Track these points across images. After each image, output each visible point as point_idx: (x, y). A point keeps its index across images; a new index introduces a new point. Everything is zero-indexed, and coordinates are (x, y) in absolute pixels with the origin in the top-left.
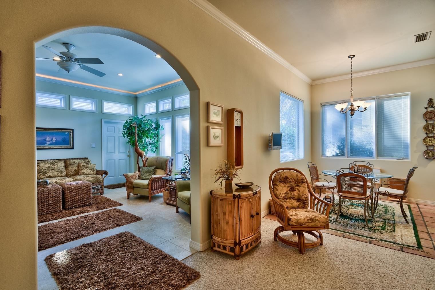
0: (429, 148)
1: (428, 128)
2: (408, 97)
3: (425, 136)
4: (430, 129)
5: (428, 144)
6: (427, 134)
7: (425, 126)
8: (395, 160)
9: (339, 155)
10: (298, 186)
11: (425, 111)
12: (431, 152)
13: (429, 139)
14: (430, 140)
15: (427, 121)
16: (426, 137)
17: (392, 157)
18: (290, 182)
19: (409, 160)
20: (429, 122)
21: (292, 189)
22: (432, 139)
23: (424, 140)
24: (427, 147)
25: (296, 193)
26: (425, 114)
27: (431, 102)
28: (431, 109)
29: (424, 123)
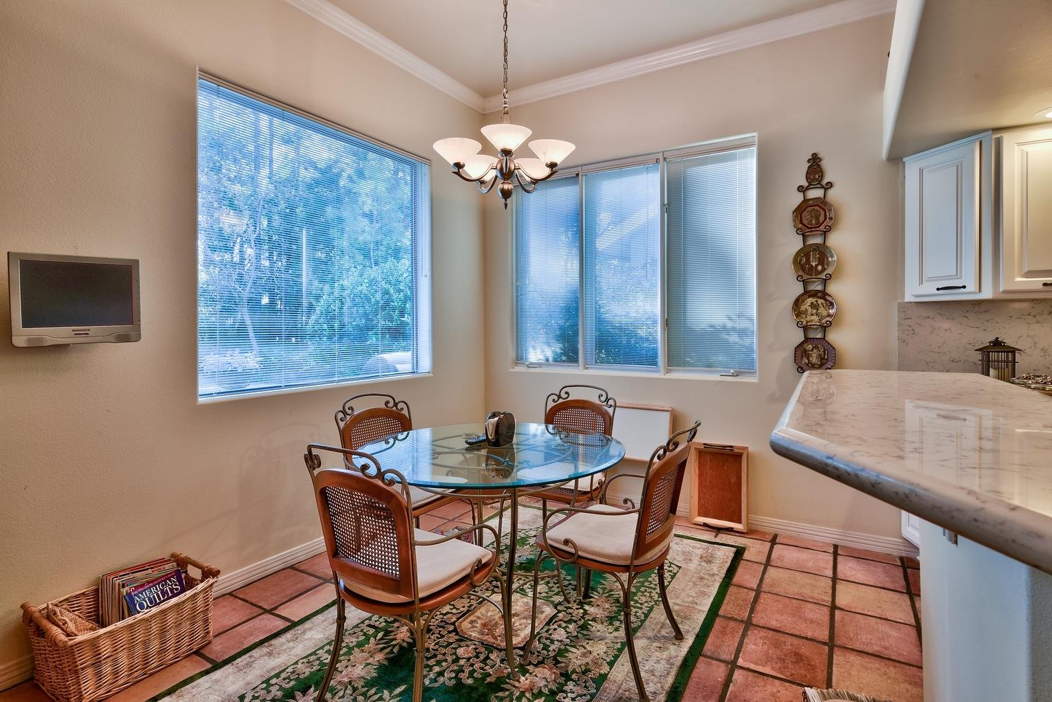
0: (812, 335)
1: (808, 261)
2: (752, 151)
3: (799, 289)
4: (814, 264)
5: (808, 319)
6: (805, 283)
7: (798, 254)
8: (716, 377)
9: (564, 358)
11: (799, 198)
12: (816, 347)
13: (810, 300)
14: (812, 305)
15: (805, 238)
16: (802, 295)
17: (709, 366)
19: (753, 380)
20: (812, 241)
22: (820, 301)
23: (798, 303)
24: (806, 329)
26: (799, 211)
27: (815, 168)
28: (815, 193)
29: (796, 244)
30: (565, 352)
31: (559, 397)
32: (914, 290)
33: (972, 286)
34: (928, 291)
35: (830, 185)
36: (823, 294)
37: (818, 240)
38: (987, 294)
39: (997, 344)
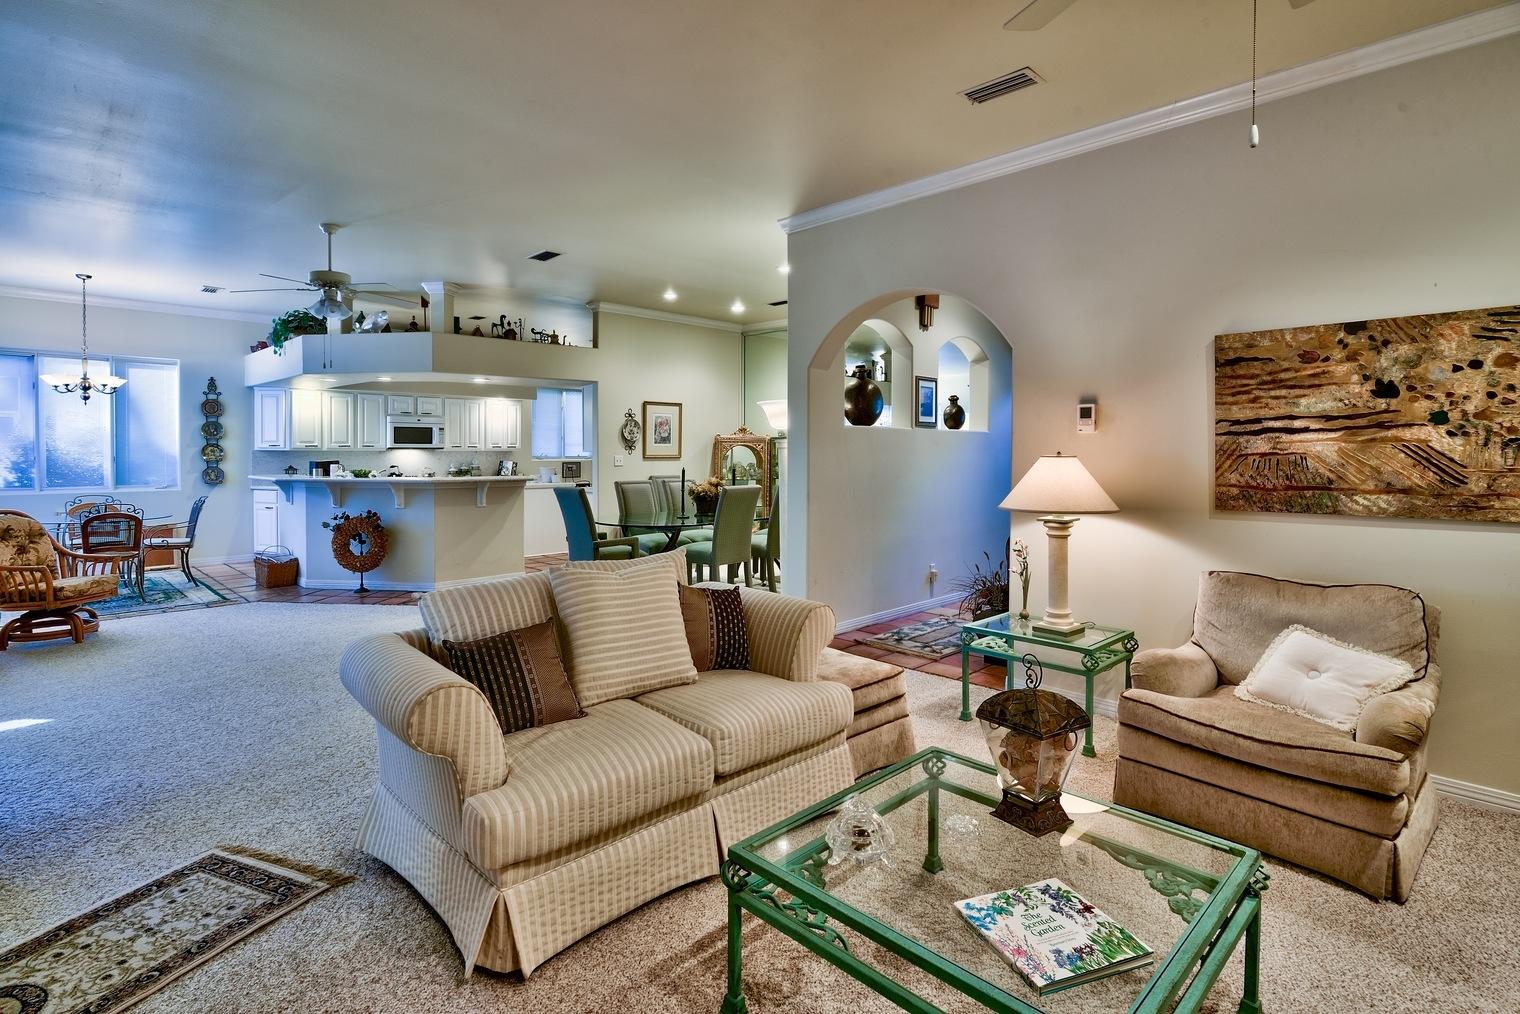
0: (211, 465)
1: (209, 429)
2: (175, 368)
3: (204, 443)
4: (212, 431)
5: (209, 457)
6: (208, 440)
7: (203, 425)
8: (153, 490)
10: (32, 542)
11: (203, 398)
12: (214, 471)
13: (210, 448)
14: (212, 451)
15: (207, 418)
16: (206, 446)
17: (146, 483)
18: (17, 537)
19: (179, 488)
20: (211, 420)
21: (22, 550)
22: (215, 449)
23: (204, 449)
24: (208, 462)
25: (32, 556)
26: (204, 405)
27: (212, 384)
28: (212, 397)
29: (202, 421)
30: (20, 480)
31: (75, 503)
32: (259, 445)
33: (282, 446)
34: (266, 446)
35: (220, 394)
36: (217, 446)
37: (213, 420)
38: (287, 449)
39: (291, 467)
